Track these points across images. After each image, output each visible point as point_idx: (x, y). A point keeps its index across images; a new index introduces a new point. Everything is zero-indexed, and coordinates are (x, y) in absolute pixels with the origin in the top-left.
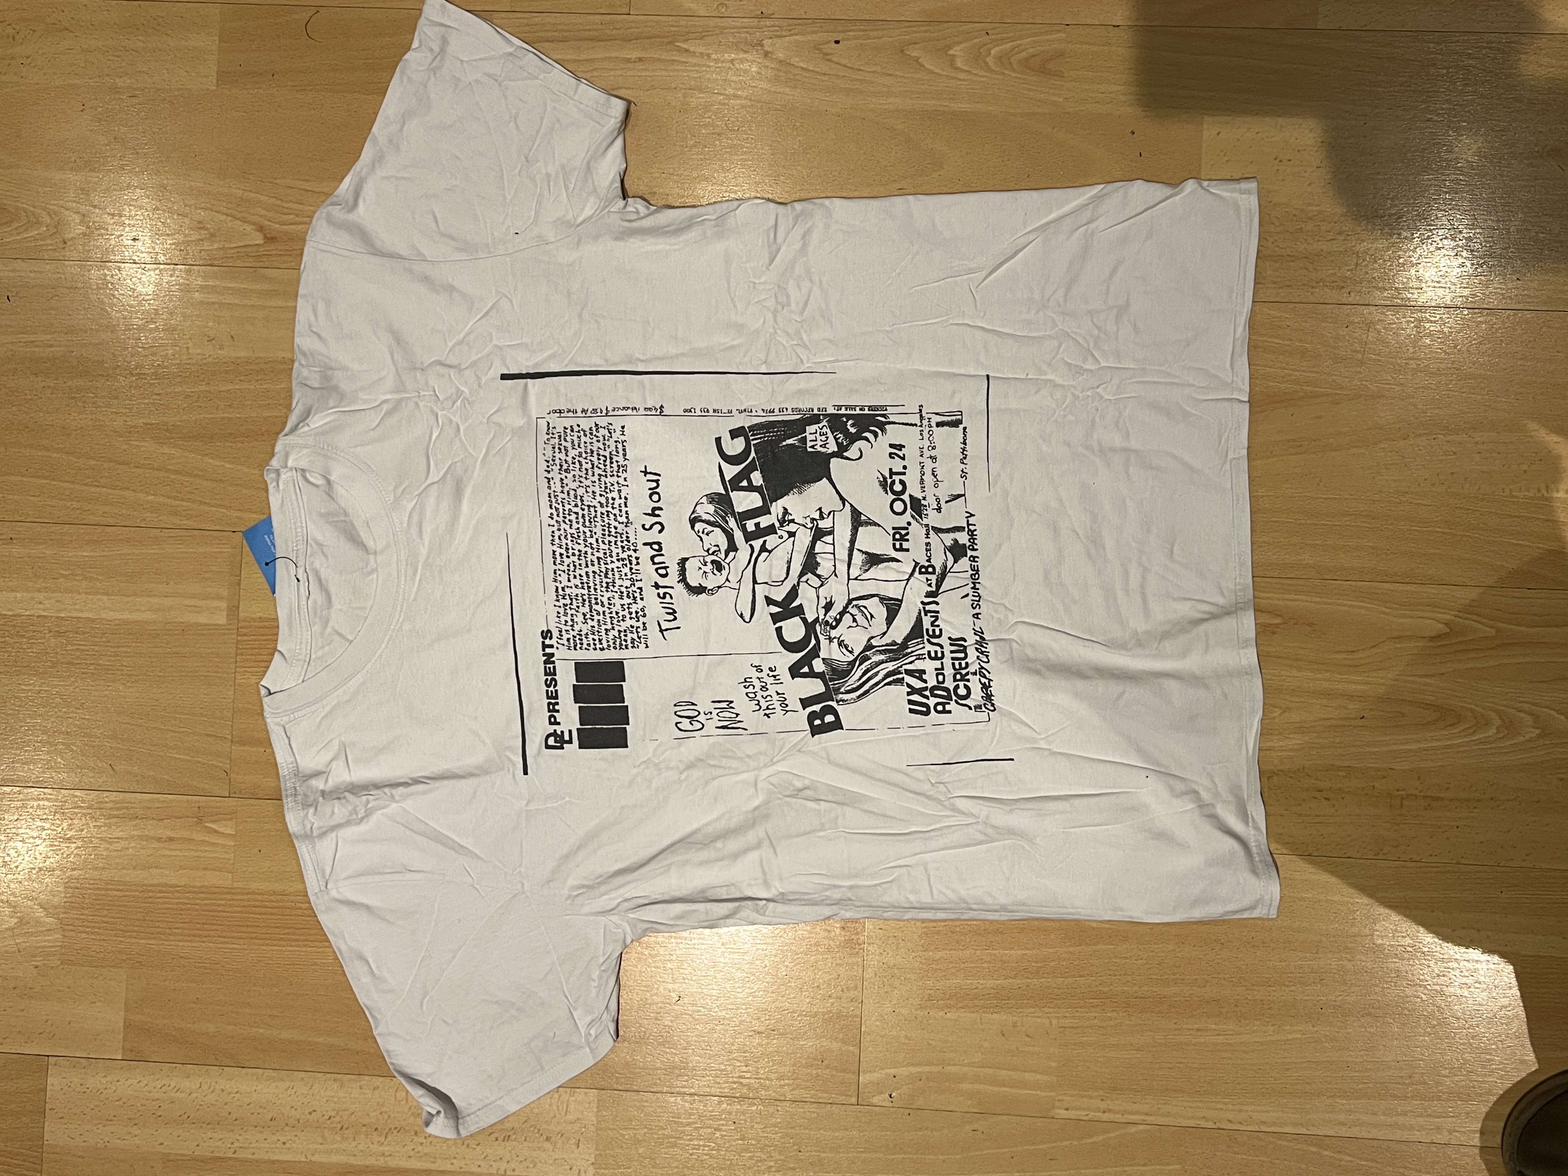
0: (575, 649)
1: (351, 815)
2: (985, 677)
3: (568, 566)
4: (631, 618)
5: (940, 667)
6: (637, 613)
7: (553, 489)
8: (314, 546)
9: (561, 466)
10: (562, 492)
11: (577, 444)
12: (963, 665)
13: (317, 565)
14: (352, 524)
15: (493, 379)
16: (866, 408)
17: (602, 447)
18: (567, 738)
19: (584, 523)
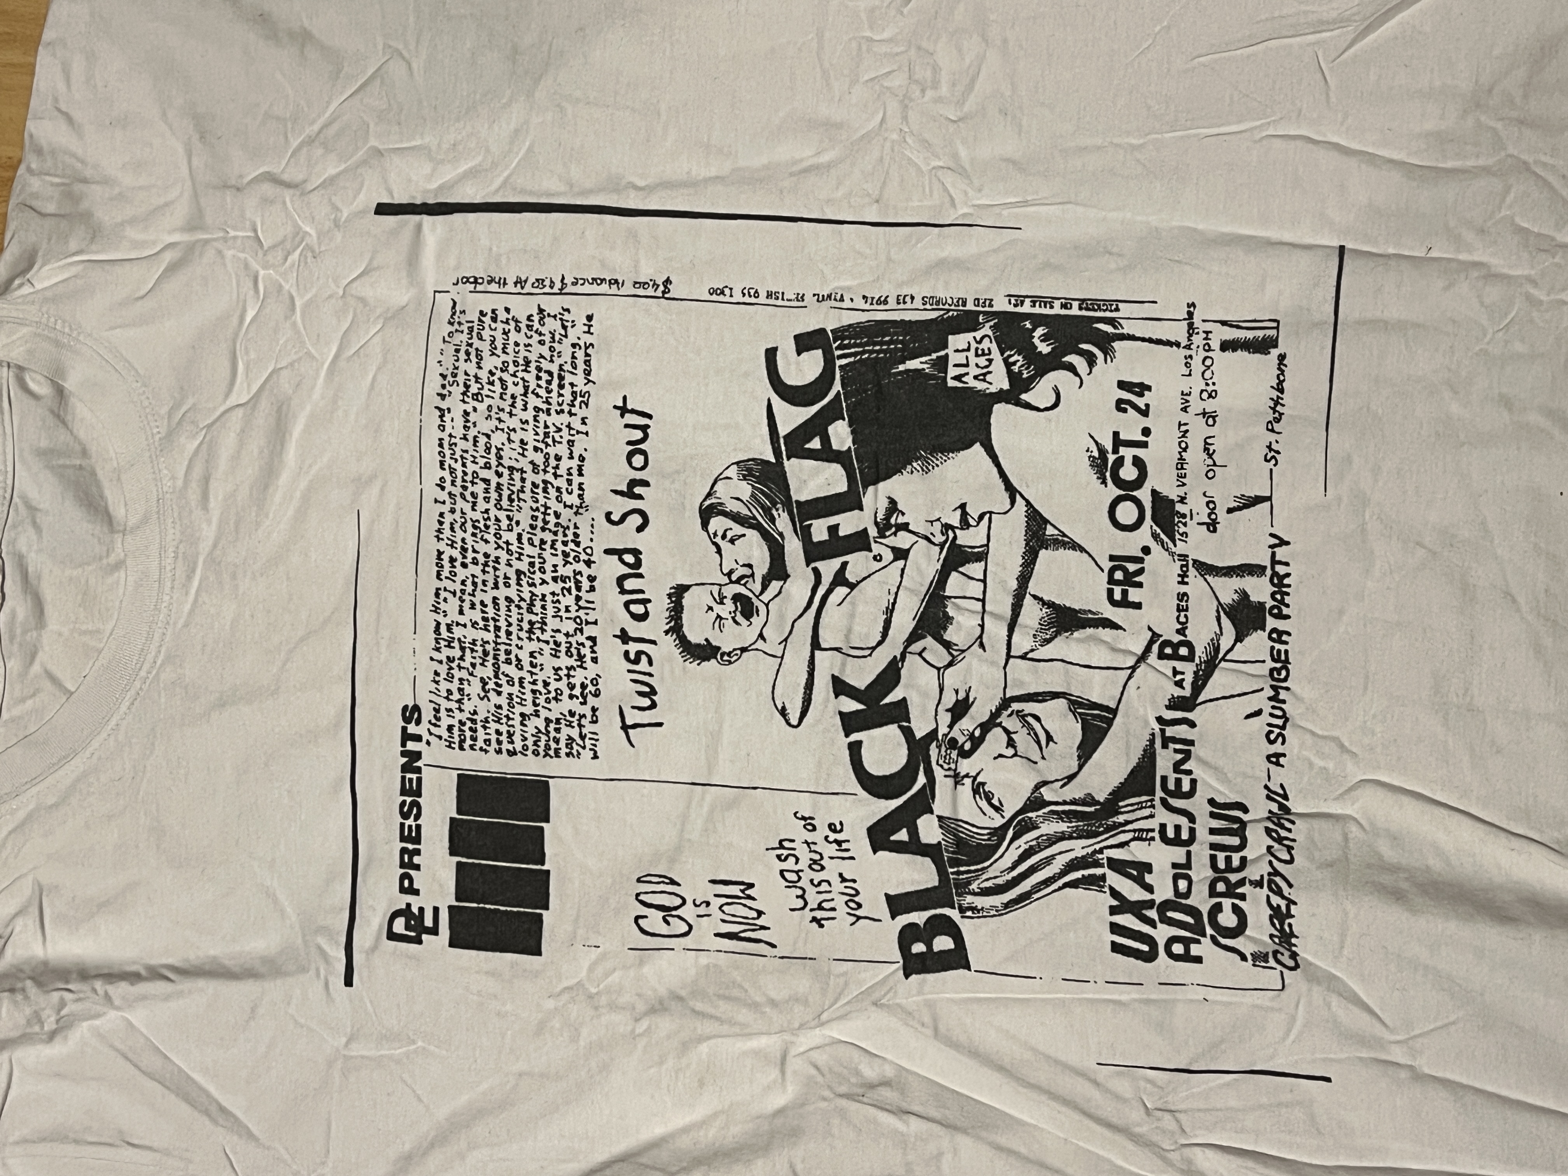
0: (461, 748)
1: (29, 1023)
2: (1279, 893)
3: (463, 583)
4: (571, 697)
5: (1183, 861)
6: (583, 686)
7: (448, 430)
8: (21, 508)
9: (467, 387)
10: (465, 438)
11: (500, 346)
12: (1236, 863)
13: (22, 546)
14: (93, 473)
15: (363, 212)
16: (1075, 304)
17: (547, 354)
18: (428, 922)
19: (499, 500)
